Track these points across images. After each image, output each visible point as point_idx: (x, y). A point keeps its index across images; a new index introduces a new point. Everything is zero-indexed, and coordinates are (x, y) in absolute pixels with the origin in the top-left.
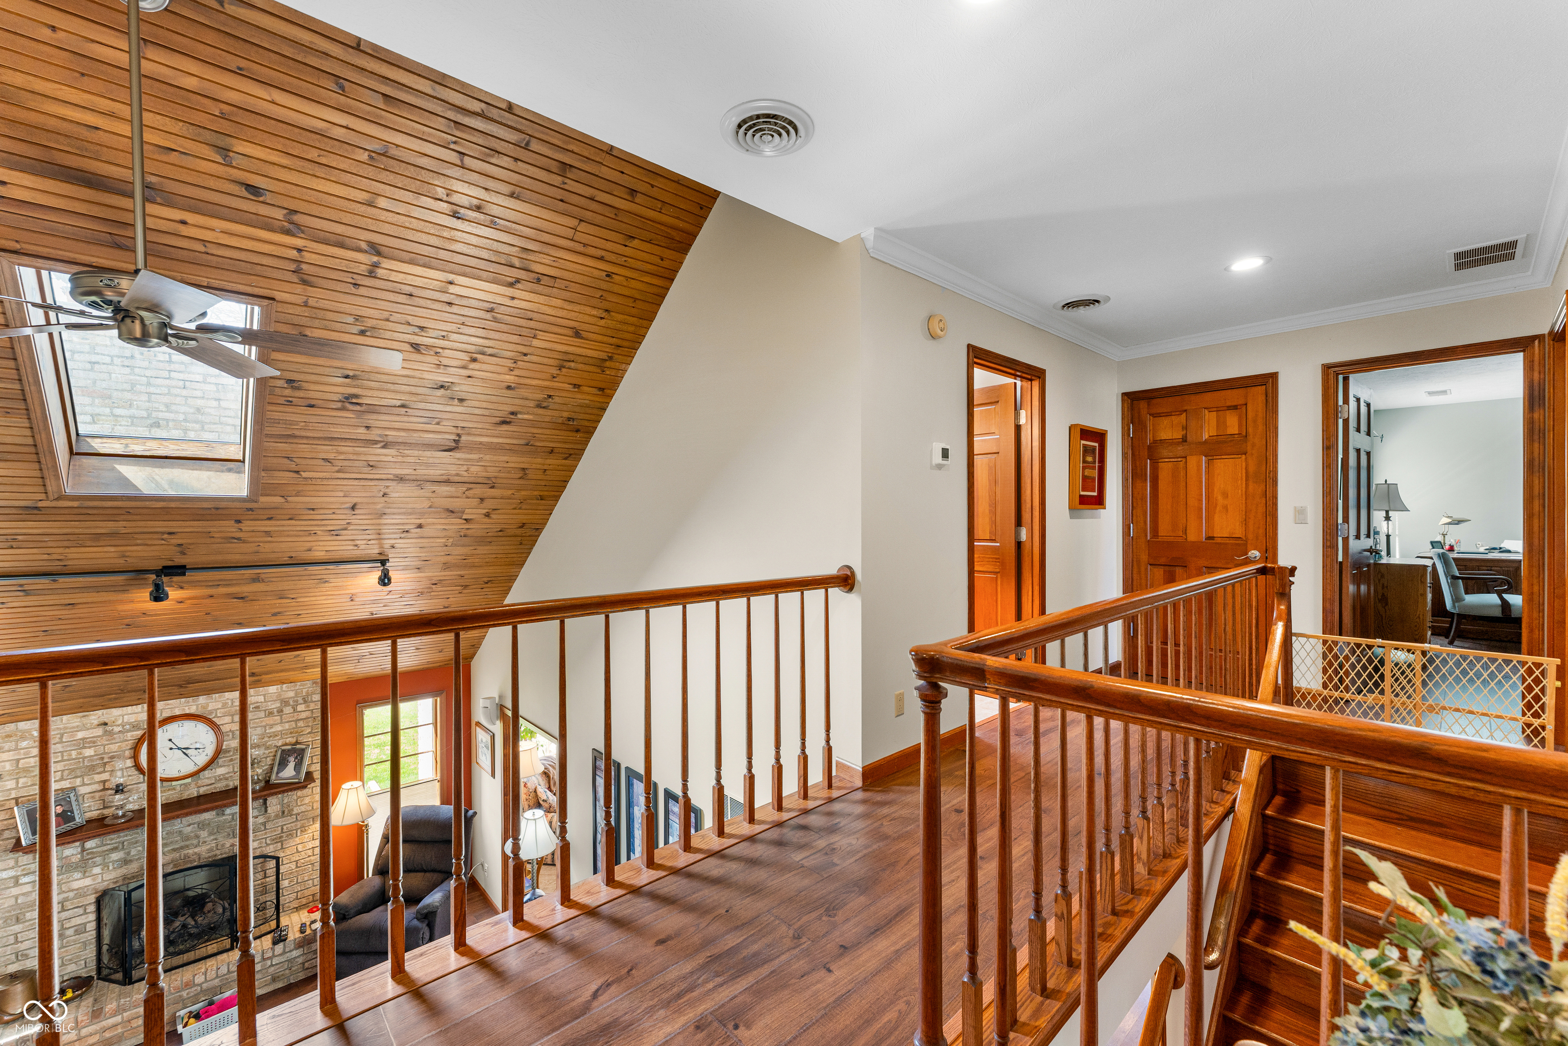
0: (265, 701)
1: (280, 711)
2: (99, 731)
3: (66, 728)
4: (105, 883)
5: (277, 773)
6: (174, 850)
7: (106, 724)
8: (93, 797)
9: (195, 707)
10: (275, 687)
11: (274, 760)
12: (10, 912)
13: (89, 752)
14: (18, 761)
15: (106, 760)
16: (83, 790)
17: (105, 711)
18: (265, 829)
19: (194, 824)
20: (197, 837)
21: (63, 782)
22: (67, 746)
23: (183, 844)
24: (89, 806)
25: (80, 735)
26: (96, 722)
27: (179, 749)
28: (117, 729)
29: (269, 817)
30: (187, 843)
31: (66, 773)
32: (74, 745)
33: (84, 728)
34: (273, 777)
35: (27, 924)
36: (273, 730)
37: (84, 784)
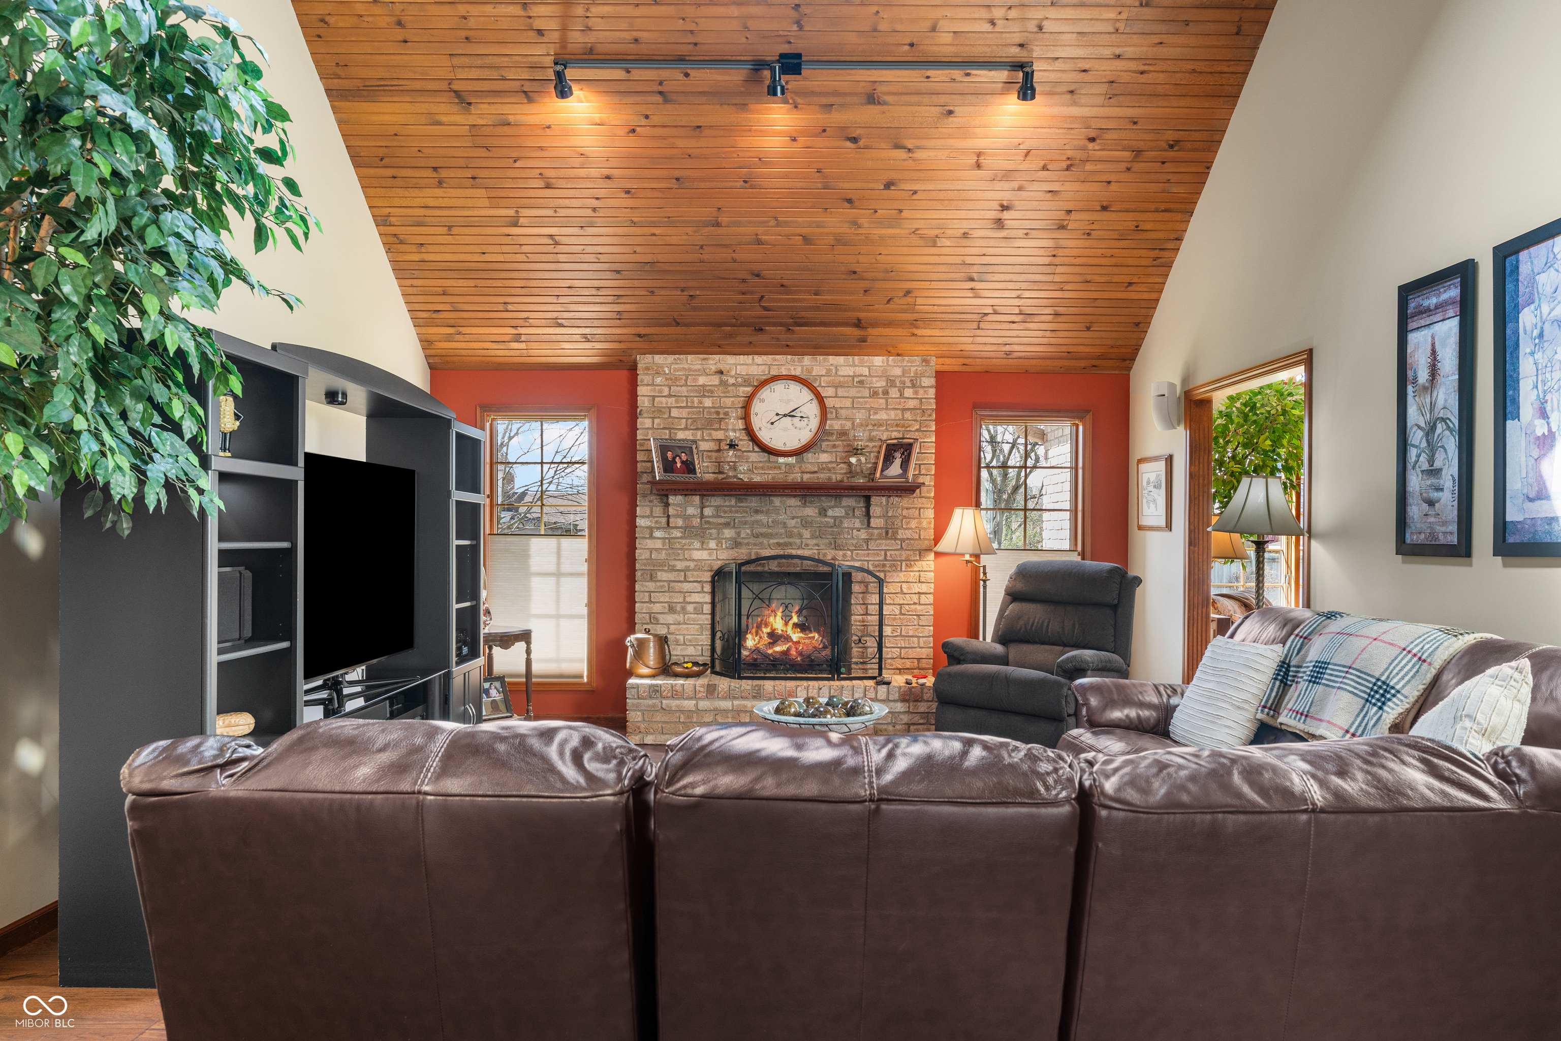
0: (870, 376)
1: (886, 393)
2: (715, 380)
3: (690, 370)
4: (719, 562)
5: (882, 471)
6: (779, 544)
7: (721, 372)
8: (710, 457)
9: (799, 369)
10: (881, 358)
11: (877, 458)
12: (645, 565)
13: (708, 403)
14: (654, 397)
15: (721, 416)
16: (704, 446)
17: (721, 356)
18: (868, 549)
19: (797, 517)
20: (800, 536)
21: (687, 432)
22: (691, 391)
23: (786, 540)
24: (707, 467)
25: (702, 380)
26: (713, 368)
27: (785, 415)
28: (732, 381)
29: (872, 534)
30: (791, 540)
31: (690, 421)
32: (696, 391)
33: (705, 373)
34: (878, 475)
35: (658, 584)
36: (877, 417)
37: (703, 440)
